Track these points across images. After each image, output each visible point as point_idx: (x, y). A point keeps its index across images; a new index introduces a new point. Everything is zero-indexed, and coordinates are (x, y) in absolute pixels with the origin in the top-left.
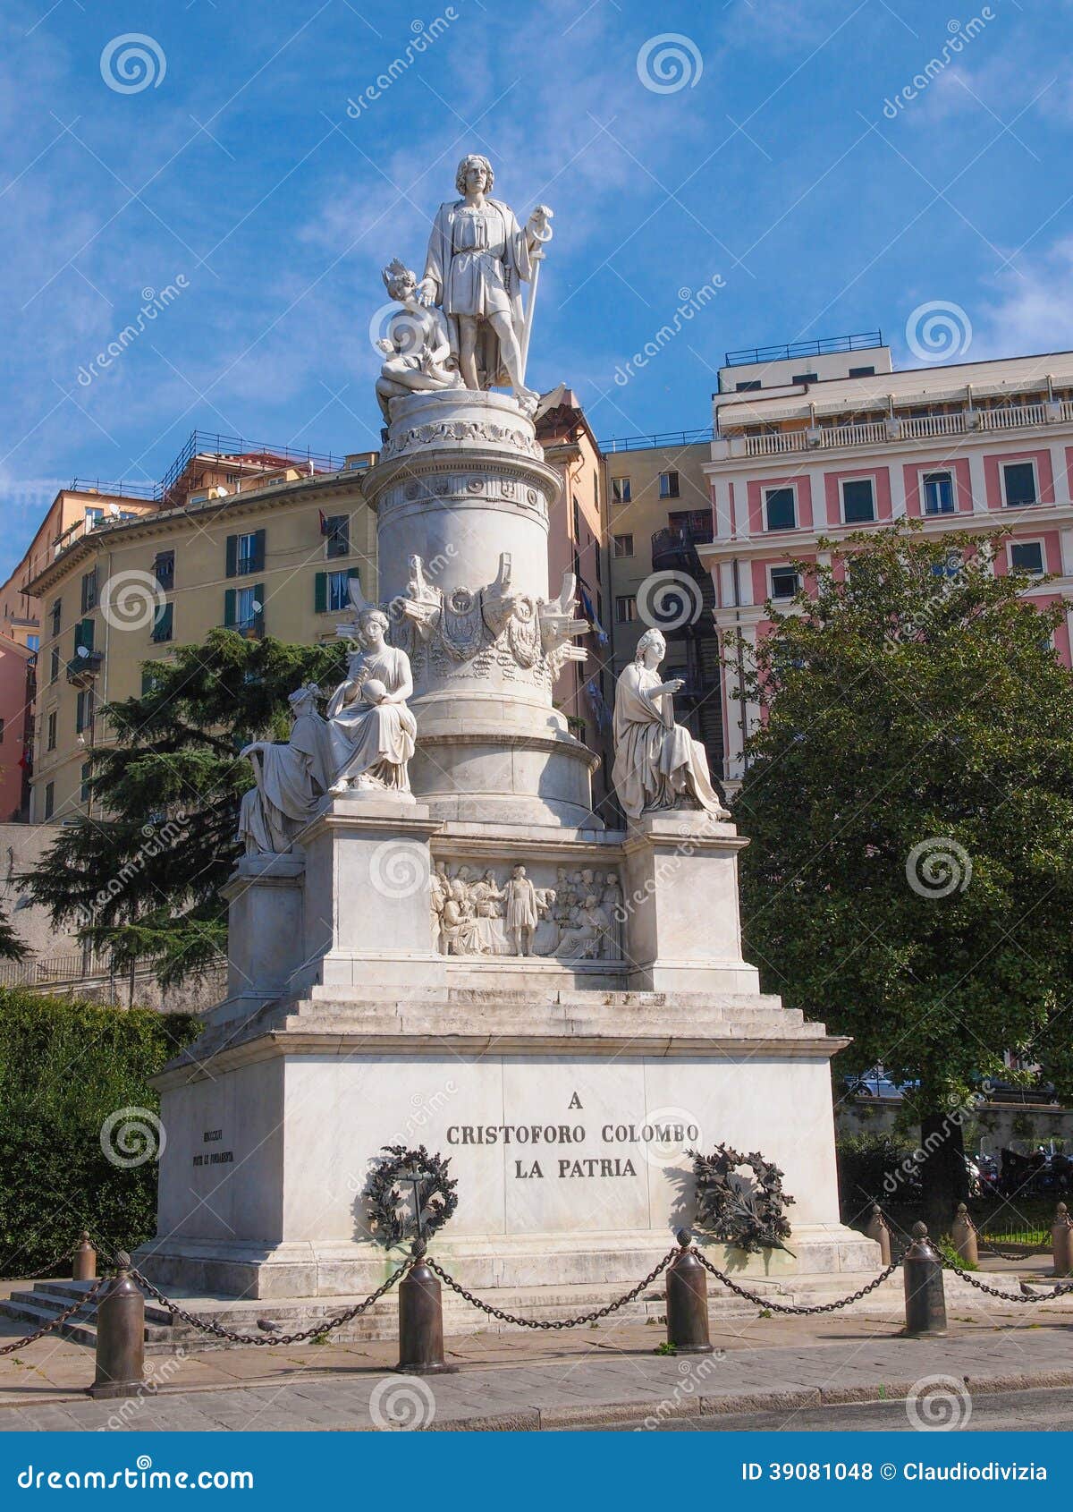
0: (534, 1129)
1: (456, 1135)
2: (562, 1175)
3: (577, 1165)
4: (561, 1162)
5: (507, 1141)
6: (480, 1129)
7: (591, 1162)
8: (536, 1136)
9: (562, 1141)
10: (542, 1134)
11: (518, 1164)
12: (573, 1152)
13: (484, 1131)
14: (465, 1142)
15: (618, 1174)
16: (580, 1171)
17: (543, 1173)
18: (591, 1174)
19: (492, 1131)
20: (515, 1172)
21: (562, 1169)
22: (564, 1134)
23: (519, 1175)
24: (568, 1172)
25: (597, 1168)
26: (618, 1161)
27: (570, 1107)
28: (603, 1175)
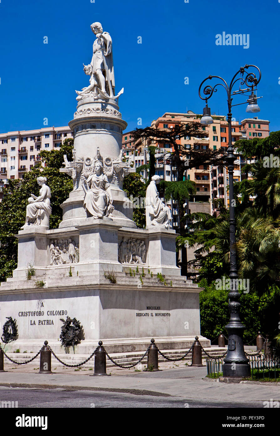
0: (34, 312)
1: (20, 314)
2: (39, 324)
3: (42, 321)
4: (39, 321)
5: (29, 316)
6: (24, 312)
7: (45, 321)
8: (35, 314)
9: (39, 315)
10: (36, 314)
11: (31, 321)
12: (42, 318)
13: (25, 313)
14: (22, 316)
15: (50, 324)
16: (42, 323)
17: (36, 324)
18: (45, 324)
19: (27, 313)
20: (30, 324)
21: (39, 323)
22: (40, 314)
23: (31, 325)
24: (40, 323)
25: (46, 322)
26: (50, 320)
27: (41, 306)
28: (47, 324)
